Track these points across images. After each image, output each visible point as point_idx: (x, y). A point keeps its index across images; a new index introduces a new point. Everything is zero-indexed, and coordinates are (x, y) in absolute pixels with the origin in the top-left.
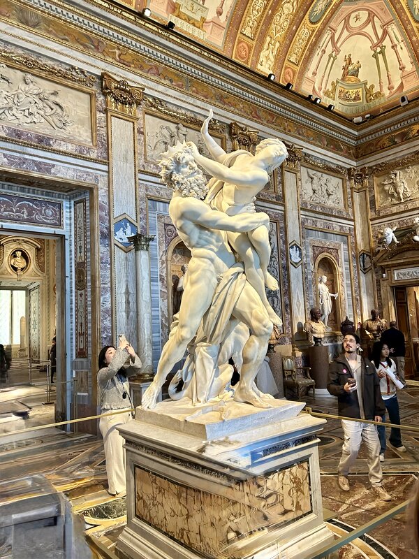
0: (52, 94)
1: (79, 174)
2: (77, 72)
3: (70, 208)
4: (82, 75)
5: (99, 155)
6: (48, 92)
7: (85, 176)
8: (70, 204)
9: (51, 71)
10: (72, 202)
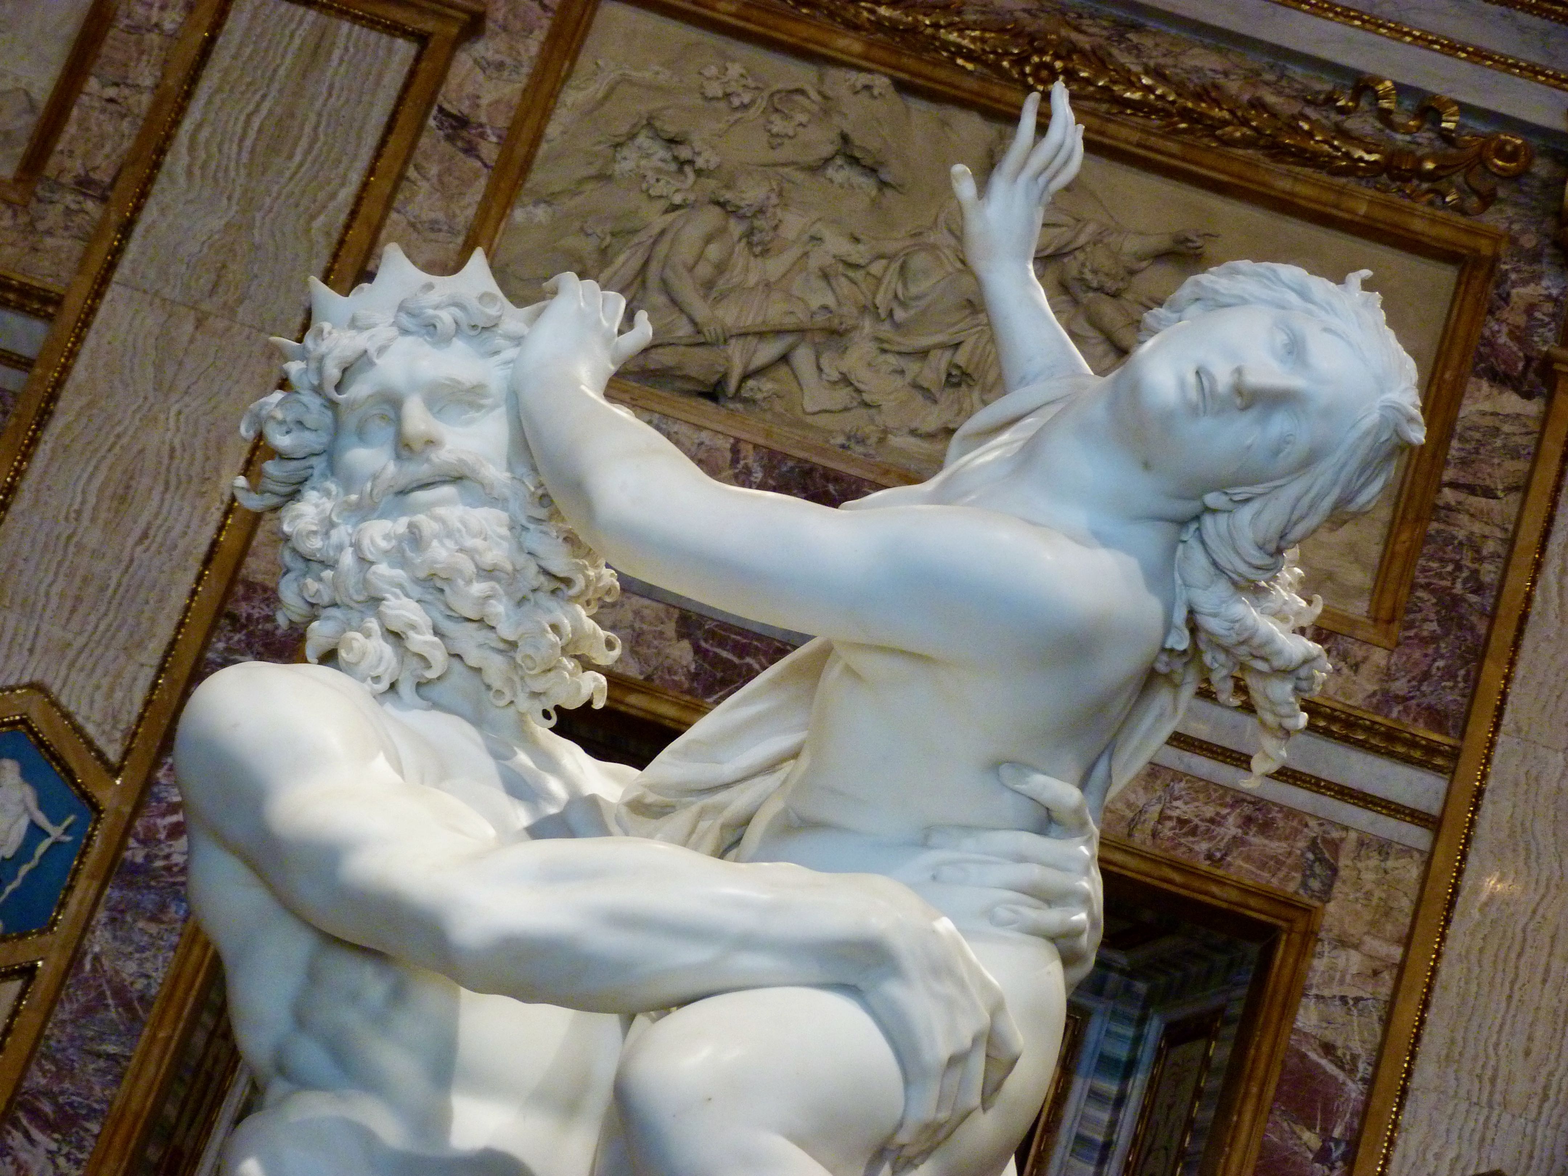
0: (1161, 256)
1: (1181, 809)
2: (1385, 116)
3: (1128, 1069)
4: (1424, 137)
5: (1400, 686)
6: (1132, 245)
7: (1231, 828)
8: (1138, 1040)
9: (1185, 114)
10: (1154, 1028)
